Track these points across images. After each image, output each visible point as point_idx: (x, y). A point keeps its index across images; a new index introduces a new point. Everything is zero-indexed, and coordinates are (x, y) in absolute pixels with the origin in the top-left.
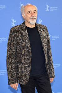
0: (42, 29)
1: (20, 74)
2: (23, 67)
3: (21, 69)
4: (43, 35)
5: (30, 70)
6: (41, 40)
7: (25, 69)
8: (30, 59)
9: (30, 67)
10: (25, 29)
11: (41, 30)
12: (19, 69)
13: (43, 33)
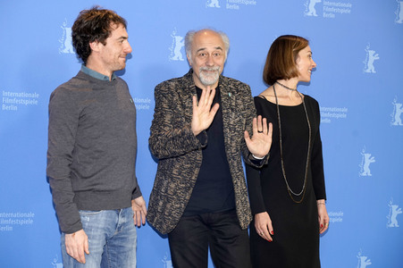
0: (233, 93)
1: (161, 203)
2: (173, 186)
3: (166, 192)
4: (232, 110)
5: (187, 197)
6: (222, 123)
7: (175, 193)
8: (196, 171)
9: (191, 191)
10: (192, 92)
11: (230, 94)
12: (163, 190)
13: (233, 104)
